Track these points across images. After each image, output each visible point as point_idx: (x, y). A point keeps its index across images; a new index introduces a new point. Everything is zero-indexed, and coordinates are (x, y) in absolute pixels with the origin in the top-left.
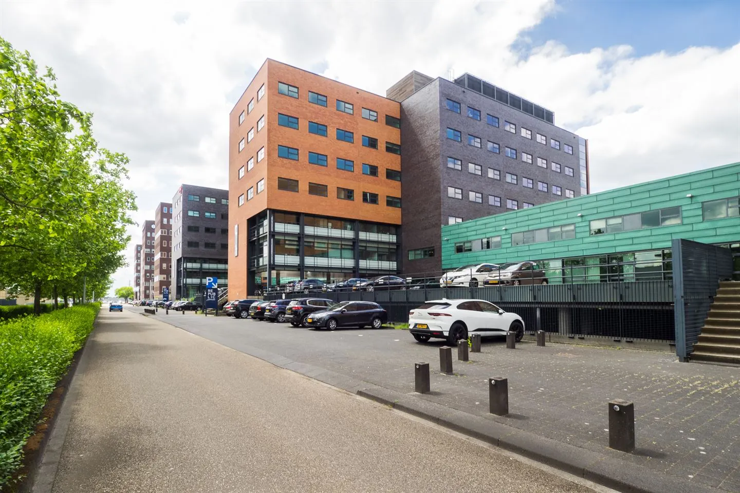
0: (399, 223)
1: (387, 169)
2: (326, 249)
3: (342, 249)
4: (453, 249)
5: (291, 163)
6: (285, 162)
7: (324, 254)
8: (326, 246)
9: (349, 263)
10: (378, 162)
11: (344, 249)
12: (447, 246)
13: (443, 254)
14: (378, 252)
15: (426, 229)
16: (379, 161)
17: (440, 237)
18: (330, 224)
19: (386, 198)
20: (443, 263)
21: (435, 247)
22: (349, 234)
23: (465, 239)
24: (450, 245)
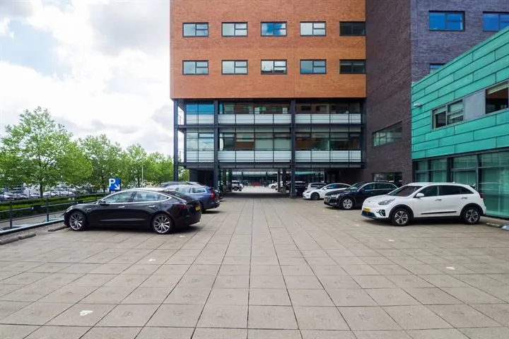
0: (362, 95)
1: (341, 22)
2: (253, 141)
3: (274, 138)
4: (429, 121)
5: (198, 41)
6: (191, 41)
7: (250, 146)
8: (253, 137)
9: (284, 156)
10: (326, 15)
11: (276, 138)
12: (419, 117)
13: (413, 133)
14: (330, 138)
15: (391, 96)
16: (328, 13)
17: (410, 103)
18: (257, 109)
19: (339, 62)
20: (414, 148)
21: (403, 123)
22: (283, 118)
23: (450, 99)
24: (425, 115)
